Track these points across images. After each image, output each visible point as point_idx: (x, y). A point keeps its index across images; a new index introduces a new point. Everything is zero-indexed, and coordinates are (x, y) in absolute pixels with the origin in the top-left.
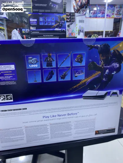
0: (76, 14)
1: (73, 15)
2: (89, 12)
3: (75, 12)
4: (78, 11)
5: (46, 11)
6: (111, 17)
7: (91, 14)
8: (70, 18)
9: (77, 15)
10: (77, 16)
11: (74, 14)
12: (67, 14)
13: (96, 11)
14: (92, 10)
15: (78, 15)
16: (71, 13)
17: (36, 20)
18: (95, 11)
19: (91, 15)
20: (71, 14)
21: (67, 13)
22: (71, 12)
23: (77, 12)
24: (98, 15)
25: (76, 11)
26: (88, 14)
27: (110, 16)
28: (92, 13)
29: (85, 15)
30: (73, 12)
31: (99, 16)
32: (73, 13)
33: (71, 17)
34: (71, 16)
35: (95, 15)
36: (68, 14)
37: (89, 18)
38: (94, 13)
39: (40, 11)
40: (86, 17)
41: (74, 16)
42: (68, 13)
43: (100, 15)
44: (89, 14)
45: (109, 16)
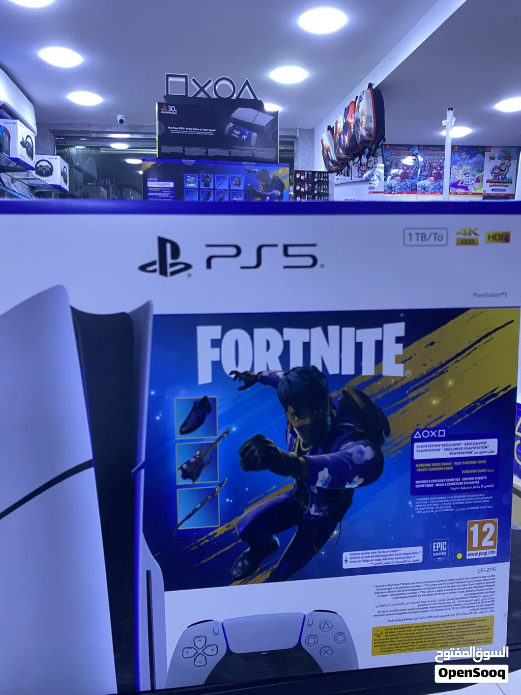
0: (334, 178)
1: (320, 183)
2: (382, 171)
3: (331, 172)
4: (340, 166)
5: (212, 152)
6: (472, 190)
7: (392, 178)
8: (310, 192)
9: (336, 182)
10: (336, 185)
11: (327, 177)
12: (298, 176)
13: (412, 167)
14: (397, 167)
15: (340, 182)
16: (314, 173)
17: (171, 185)
18: (408, 167)
19: (394, 182)
20: (314, 177)
21: (297, 172)
22: (315, 170)
23: (338, 172)
24: (419, 184)
25: (334, 168)
26: (379, 177)
27: (466, 188)
28: (396, 175)
29: (367, 180)
30: (323, 168)
31: (424, 188)
32: (320, 173)
33: (313, 189)
34: (314, 184)
35: (408, 182)
36: (303, 178)
37: (384, 193)
38: (404, 176)
39: (186, 154)
40: (370, 188)
41: (327, 183)
42: (302, 173)
43: (427, 183)
44: (385, 180)
45: (462, 187)
